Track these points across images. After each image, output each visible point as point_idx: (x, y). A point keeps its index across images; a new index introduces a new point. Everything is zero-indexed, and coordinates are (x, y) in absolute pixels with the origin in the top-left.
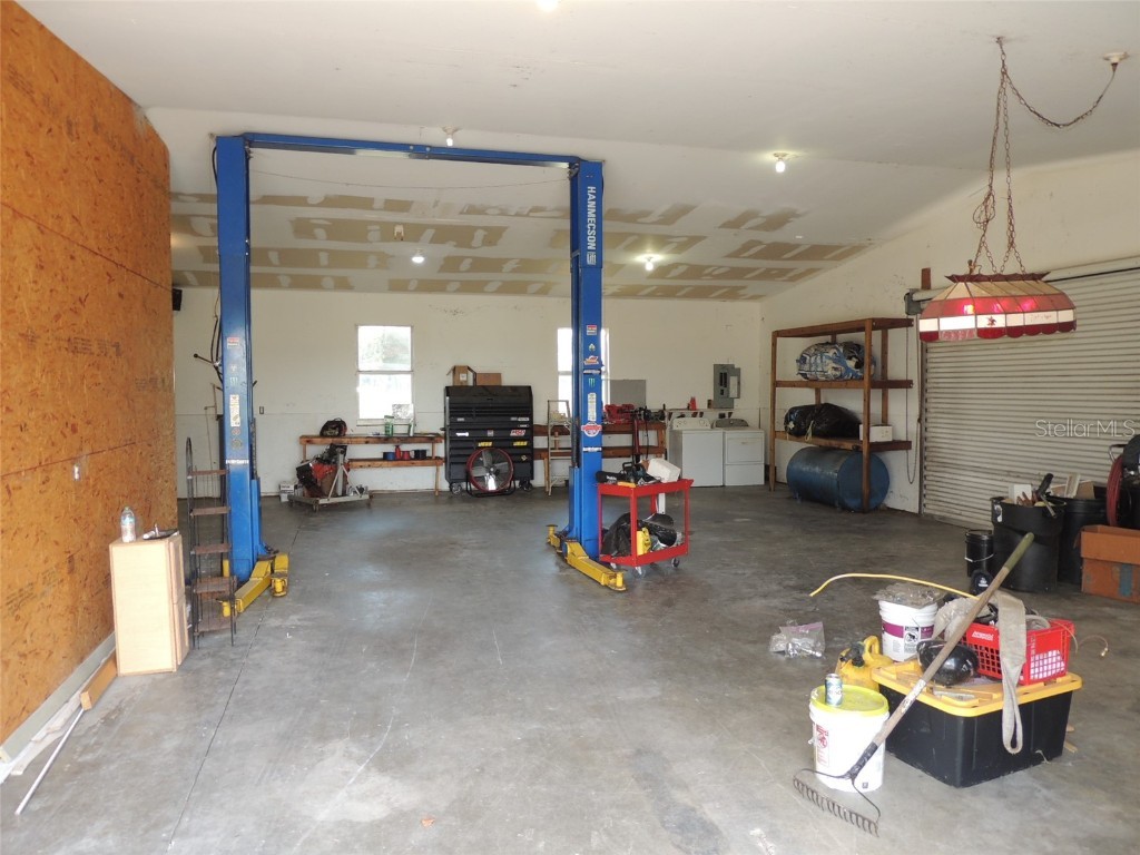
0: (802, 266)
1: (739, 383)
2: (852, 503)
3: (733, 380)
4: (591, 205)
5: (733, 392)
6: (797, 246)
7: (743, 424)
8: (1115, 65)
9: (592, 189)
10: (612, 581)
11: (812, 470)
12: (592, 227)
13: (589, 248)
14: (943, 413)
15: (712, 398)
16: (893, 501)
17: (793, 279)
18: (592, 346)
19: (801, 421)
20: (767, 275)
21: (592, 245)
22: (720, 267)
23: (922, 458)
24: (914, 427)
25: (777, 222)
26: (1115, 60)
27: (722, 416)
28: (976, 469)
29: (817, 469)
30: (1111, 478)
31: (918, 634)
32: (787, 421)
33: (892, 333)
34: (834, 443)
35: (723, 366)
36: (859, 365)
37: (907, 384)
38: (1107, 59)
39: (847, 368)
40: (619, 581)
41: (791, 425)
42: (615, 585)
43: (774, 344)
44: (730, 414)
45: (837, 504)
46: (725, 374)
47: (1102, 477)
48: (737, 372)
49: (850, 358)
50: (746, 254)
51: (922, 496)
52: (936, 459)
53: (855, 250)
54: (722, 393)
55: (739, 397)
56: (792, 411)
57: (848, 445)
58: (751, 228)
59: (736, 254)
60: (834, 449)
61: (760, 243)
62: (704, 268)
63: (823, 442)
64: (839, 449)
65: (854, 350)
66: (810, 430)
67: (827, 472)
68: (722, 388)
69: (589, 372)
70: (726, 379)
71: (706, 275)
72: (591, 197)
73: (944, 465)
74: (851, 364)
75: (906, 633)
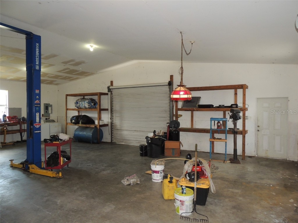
0: (75, 77)
1: (52, 109)
2: (95, 141)
3: (50, 108)
4: (37, 49)
5: (50, 111)
6: (79, 71)
7: (53, 121)
8: (192, 43)
9: (37, 44)
10: (58, 175)
11: (83, 133)
12: (37, 57)
13: (37, 64)
14: (117, 117)
15: (43, 114)
16: (104, 140)
17: (71, 80)
18: (37, 97)
19: (77, 120)
20: (65, 78)
21: (37, 63)
22: (53, 74)
23: (112, 128)
24: (110, 121)
25: (78, 64)
26: (192, 42)
27: (46, 119)
28: (127, 130)
29: (85, 133)
30: (168, 131)
31: (162, 172)
32: (71, 120)
33: (102, 97)
34: (88, 126)
35: (47, 104)
36: (94, 105)
37: (107, 110)
38: (191, 42)
39: (92, 106)
40: (60, 175)
41: (73, 121)
42: (59, 176)
43: (66, 98)
44: (49, 118)
45: (91, 142)
46: (47, 106)
47: (166, 131)
48: (51, 106)
49: (92, 103)
50: (63, 72)
51: (112, 138)
52: (116, 128)
53: (92, 74)
54: (46, 112)
55: (52, 113)
56: (73, 117)
57: (93, 126)
58: (69, 65)
59: (60, 71)
60: (88, 127)
61: (69, 69)
62: (48, 74)
63: (84, 125)
64: (90, 127)
65: (92, 100)
66: (80, 122)
67: (88, 134)
68: (46, 110)
69: (37, 105)
70: (47, 108)
71: (47, 76)
72: (37, 47)
73: (118, 130)
74: (93, 104)
75: (160, 172)
